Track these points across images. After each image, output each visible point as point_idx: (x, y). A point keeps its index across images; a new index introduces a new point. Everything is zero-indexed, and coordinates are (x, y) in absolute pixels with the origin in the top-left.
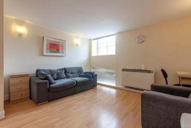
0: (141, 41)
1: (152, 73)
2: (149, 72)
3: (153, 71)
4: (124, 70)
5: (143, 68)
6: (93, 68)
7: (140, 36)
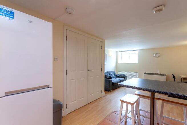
0: (157, 56)
1: (165, 76)
2: (163, 75)
3: (165, 74)
4: (145, 73)
5: (158, 73)
6: (119, 71)
7: (157, 53)
